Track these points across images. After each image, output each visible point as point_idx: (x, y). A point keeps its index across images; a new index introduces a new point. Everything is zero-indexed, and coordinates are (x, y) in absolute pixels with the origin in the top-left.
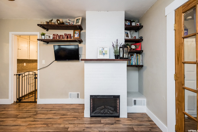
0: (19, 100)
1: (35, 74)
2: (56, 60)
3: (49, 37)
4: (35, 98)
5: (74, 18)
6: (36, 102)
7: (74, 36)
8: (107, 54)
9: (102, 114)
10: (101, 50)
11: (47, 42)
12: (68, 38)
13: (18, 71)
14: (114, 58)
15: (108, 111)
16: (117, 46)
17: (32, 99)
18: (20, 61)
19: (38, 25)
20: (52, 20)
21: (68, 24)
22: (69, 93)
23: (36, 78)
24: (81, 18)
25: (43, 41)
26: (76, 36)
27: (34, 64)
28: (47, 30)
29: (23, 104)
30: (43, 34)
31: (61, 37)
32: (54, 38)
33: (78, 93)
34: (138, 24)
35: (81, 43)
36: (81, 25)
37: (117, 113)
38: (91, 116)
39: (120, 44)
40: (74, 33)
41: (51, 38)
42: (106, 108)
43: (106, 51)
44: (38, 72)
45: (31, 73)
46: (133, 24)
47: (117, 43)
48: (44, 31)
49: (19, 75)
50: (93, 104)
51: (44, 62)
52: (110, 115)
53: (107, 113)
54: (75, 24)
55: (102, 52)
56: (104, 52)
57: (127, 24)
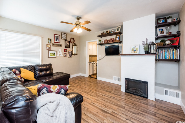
0: (90, 76)
1: (96, 63)
2: (106, 55)
3: (103, 42)
4: (96, 77)
5: (117, 27)
6: (97, 79)
7: (116, 39)
8: (137, 50)
9: (134, 92)
10: (133, 48)
11: (101, 45)
12: (112, 41)
13: (89, 61)
14: (144, 53)
15: (138, 92)
16: (147, 43)
17: (95, 77)
18: (90, 56)
19: (98, 36)
20: (104, 32)
21: (113, 32)
22: (114, 76)
23: (96, 65)
24: (120, 26)
25: (100, 45)
26: (117, 39)
27: (95, 58)
28: (102, 37)
29: (91, 78)
30: (100, 41)
31: (109, 41)
32: (105, 42)
33: (119, 77)
34: (174, 20)
35: (121, 43)
36: (120, 32)
37: (146, 95)
38: (126, 92)
39: (150, 42)
40: (116, 37)
41: (104, 42)
42: (138, 90)
43: (137, 48)
44: (97, 62)
45: (94, 62)
46: (169, 21)
47: (147, 41)
48: (100, 39)
49: (90, 63)
50: (127, 85)
51: (100, 56)
52: (140, 95)
53: (137, 93)
54: (117, 32)
55: (134, 49)
56: (135, 49)
57: (161, 22)
